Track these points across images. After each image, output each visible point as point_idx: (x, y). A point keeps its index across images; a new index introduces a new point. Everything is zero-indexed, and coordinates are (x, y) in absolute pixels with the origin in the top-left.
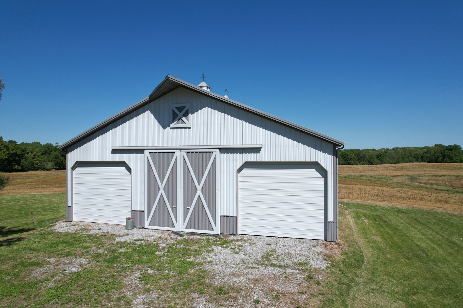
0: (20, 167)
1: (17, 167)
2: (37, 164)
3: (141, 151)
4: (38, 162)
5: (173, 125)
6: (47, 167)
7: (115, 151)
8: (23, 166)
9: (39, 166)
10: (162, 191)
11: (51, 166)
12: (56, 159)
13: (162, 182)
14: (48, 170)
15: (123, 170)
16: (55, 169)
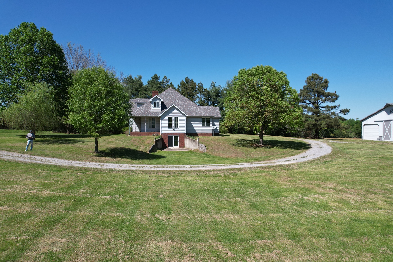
0: (333, 135)
1: (332, 135)
2: (344, 133)
3: (382, 121)
4: (345, 132)
5: (390, 114)
6: (350, 136)
7: (375, 121)
8: (336, 134)
9: (345, 134)
10: (387, 131)
11: (353, 135)
12: (357, 130)
13: (387, 129)
14: (351, 138)
15: (377, 126)
16: (356, 137)
